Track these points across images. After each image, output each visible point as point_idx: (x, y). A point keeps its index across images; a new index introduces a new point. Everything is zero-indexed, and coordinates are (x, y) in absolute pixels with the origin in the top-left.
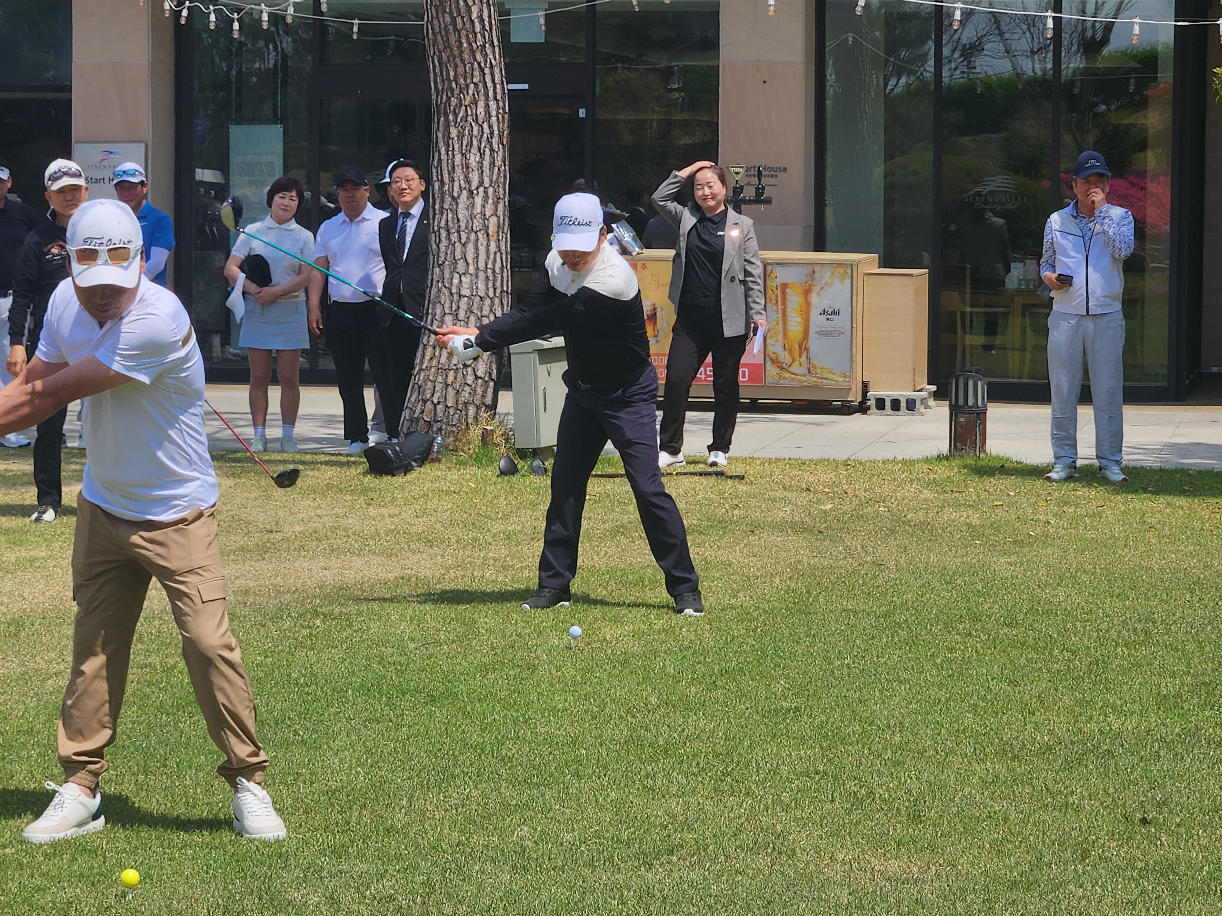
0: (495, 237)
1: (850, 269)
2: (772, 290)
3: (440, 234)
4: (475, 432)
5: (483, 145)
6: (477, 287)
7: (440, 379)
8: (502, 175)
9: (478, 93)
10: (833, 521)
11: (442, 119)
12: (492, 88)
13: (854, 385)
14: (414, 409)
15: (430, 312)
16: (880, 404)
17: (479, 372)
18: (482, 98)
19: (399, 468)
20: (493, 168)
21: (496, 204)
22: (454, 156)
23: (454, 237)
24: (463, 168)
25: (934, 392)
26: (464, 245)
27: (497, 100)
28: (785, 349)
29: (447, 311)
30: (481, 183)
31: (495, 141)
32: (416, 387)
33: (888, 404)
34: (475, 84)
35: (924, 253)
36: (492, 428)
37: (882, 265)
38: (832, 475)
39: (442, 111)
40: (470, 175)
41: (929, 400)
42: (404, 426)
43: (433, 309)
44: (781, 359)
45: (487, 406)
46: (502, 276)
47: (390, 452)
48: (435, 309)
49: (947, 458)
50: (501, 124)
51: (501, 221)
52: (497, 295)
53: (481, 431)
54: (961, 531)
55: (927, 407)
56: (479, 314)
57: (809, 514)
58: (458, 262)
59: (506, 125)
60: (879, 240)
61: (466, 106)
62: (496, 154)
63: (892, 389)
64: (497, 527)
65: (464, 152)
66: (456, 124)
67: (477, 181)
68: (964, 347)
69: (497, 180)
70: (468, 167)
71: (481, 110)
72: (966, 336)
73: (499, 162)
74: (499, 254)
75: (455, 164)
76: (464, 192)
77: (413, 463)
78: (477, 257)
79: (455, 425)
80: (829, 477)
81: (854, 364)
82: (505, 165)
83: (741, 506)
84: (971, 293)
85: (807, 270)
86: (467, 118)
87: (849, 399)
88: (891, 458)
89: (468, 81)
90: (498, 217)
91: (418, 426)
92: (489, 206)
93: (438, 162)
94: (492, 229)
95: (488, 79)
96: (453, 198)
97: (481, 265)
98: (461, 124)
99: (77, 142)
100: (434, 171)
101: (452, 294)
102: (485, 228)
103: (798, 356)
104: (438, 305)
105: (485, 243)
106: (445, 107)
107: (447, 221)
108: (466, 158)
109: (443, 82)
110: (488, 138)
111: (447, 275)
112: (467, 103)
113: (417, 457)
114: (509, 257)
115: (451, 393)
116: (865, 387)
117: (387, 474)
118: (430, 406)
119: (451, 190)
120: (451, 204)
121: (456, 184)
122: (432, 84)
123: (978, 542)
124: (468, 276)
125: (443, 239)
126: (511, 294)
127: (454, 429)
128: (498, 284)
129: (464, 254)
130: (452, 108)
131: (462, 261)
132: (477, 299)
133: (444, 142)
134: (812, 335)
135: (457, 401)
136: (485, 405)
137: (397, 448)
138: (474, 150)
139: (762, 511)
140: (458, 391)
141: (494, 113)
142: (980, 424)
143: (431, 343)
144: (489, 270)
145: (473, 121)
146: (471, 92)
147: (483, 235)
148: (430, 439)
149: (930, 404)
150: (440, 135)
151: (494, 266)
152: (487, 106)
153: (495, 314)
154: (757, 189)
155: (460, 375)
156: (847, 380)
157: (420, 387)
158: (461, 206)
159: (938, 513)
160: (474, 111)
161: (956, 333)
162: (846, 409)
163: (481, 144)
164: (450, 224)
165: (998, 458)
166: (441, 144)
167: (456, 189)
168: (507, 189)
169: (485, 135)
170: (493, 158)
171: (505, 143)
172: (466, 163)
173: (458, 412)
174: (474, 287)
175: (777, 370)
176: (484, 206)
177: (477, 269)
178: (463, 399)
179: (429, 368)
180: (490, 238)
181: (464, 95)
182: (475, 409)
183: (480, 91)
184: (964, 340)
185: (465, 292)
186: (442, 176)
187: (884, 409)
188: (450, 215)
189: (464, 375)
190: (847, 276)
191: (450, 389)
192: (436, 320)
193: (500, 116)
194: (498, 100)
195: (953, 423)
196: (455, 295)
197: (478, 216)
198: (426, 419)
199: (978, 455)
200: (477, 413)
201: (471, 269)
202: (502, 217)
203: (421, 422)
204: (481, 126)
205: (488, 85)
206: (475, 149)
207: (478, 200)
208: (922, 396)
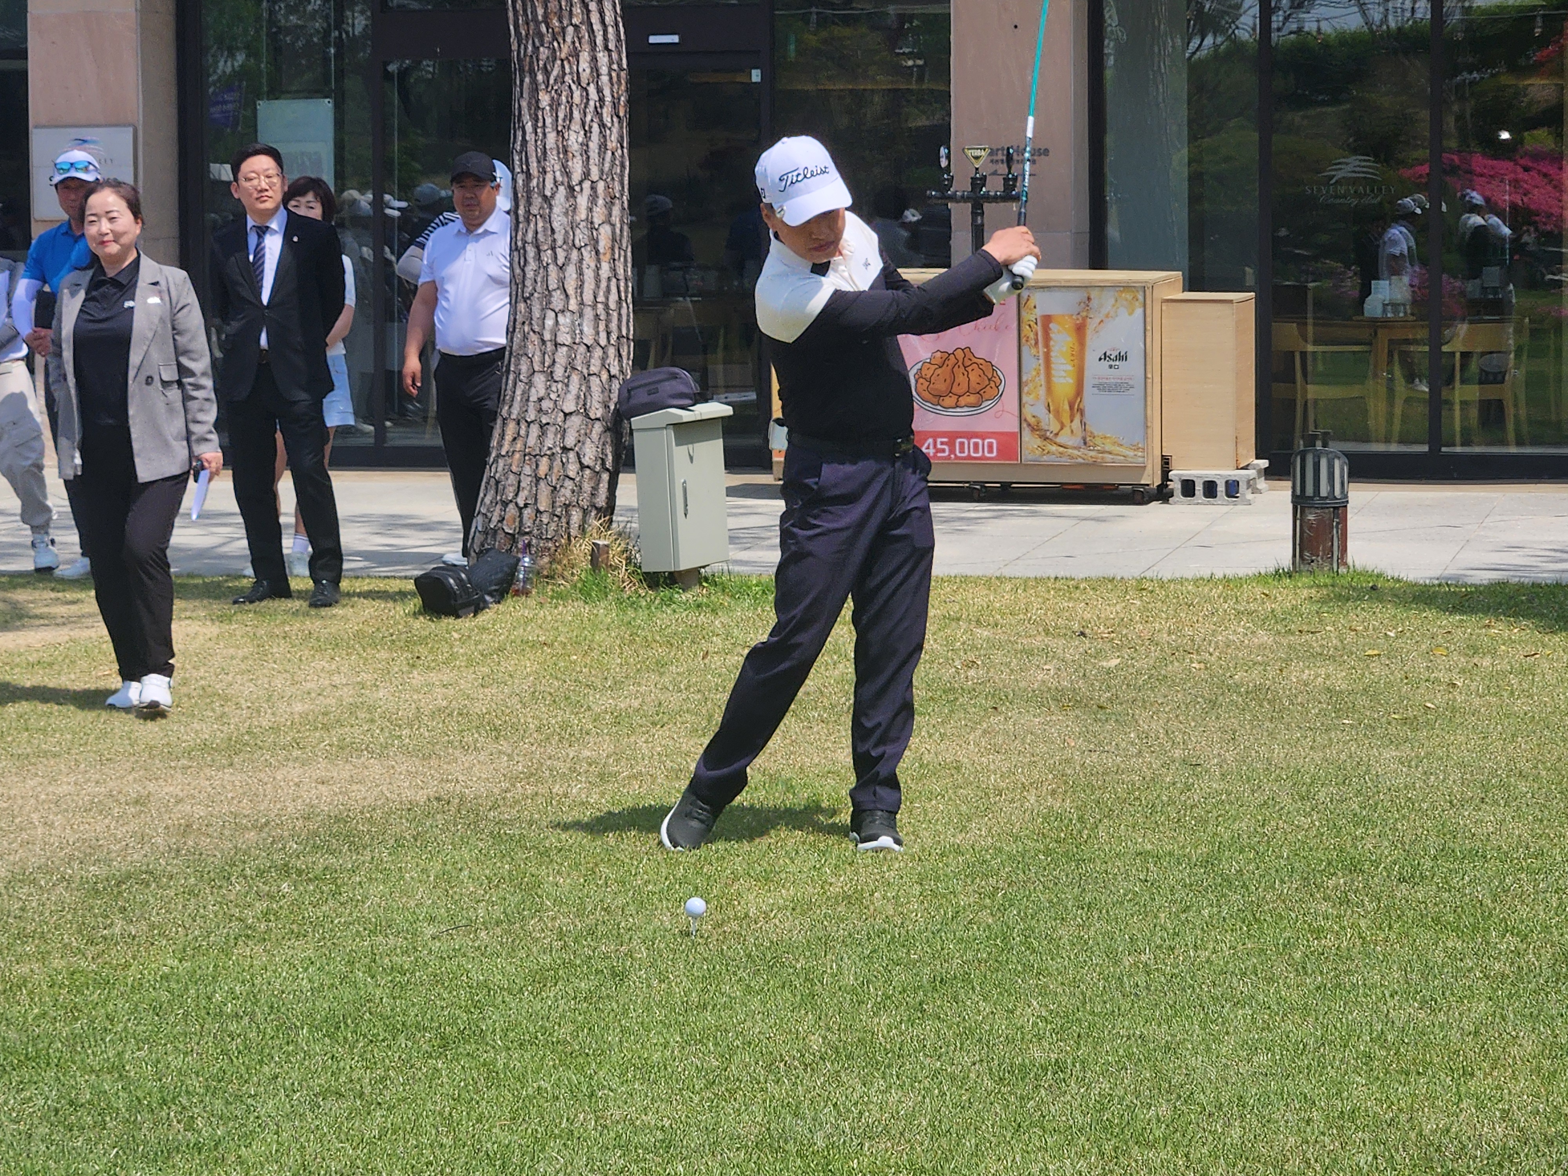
0: (608, 256)
1: (1141, 293)
2: (1030, 326)
3: (525, 251)
4: (581, 549)
5: (589, 118)
6: (581, 332)
7: (527, 470)
8: (617, 162)
9: (580, 39)
10: (1121, 687)
11: (527, 80)
12: (601, 33)
13: (1150, 461)
14: (489, 515)
15: (512, 369)
16: (1188, 488)
17: (587, 458)
18: (586, 47)
19: (465, 606)
20: (605, 153)
21: (609, 205)
22: (544, 134)
23: (547, 256)
24: (559, 153)
25: (1266, 469)
26: (561, 268)
27: (609, 51)
28: (1049, 411)
29: (536, 368)
30: (586, 175)
31: (606, 112)
32: (492, 481)
33: (1199, 488)
34: (576, 27)
35: (1247, 269)
36: (606, 543)
37: (1187, 288)
38: (1118, 607)
39: (527, 68)
40: (570, 163)
41: (1257, 481)
42: (476, 541)
43: (517, 365)
44: (1043, 425)
45: (599, 510)
46: (620, 314)
47: (452, 581)
48: (519, 364)
49: (1290, 575)
50: (616, 86)
51: (618, 231)
52: (612, 342)
53: (590, 548)
54: (1320, 702)
55: (1256, 491)
56: (585, 372)
57: (1084, 675)
58: (554, 293)
59: (623, 88)
60: (1182, 250)
61: (562, 61)
62: (608, 132)
63: (1207, 467)
64: (601, 702)
65: (560, 128)
66: (547, 87)
67: (580, 171)
68: (1306, 402)
69: (611, 170)
70: (566, 151)
71: (584, 64)
72: (1309, 386)
73: (612, 143)
74: (614, 280)
75: (547, 147)
76: (561, 189)
77: (488, 598)
78: (581, 286)
79: (551, 539)
80: (1113, 610)
81: (1149, 431)
82: (622, 147)
83: (979, 663)
84: (1315, 325)
85: (1081, 295)
86: (563, 77)
87: (1142, 482)
88: (1206, 574)
89: (565, 22)
90: (613, 225)
91: (495, 541)
92: (598, 209)
93: (521, 145)
94: (604, 244)
95: (595, 18)
96: (545, 198)
97: (588, 297)
98: (556, 88)
99: (36, 127)
100: (516, 158)
101: (543, 342)
102: (592, 242)
103: (1069, 421)
104: (524, 358)
105: (593, 265)
106: (532, 63)
107: (537, 233)
108: (563, 137)
109: (528, 24)
110: (596, 107)
111: (536, 314)
112: (563, 56)
113: (493, 588)
114: (630, 285)
115: (544, 491)
116: (1166, 463)
117: (448, 614)
118: (513, 511)
119: (541, 186)
120: (541, 208)
121: (549, 178)
122: (512, 27)
123: (1346, 722)
124: (568, 314)
125: (530, 260)
126: (633, 340)
127: (550, 545)
128: (614, 326)
129: (562, 281)
130: (541, 63)
131: (559, 292)
132: (582, 349)
133: (530, 115)
134: (1088, 389)
135: (554, 502)
136: (596, 508)
137: (463, 576)
138: (576, 126)
139: (1012, 670)
140: (555, 488)
141: (604, 70)
142: (1338, 523)
143: (514, 416)
144: (600, 306)
145: (574, 82)
146: (569, 39)
147: (590, 252)
148: (512, 561)
149: (1259, 486)
150: (524, 104)
151: (607, 299)
152: (594, 59)
153: (609, 371)
154: (1006, 180)
155: (557, 463)
156: (1140, 454)
157: (497, 483)
158: (556, 210)
159: (1281, 670)
160: (575, 67)
161: (1294, 382)
162: (1138, 497)
163: (585, 116)
164: (540, 237)
165: (1365, 574)
166: (526, 118)
167: (549, 184)
168: (626, 182)
169: (592, 103)
170: (605, 137)
171: (621, 114)
172: (563, 146)
173: (556, 519)
174: (578, 332)
175: (1039, 442)
176: (591, 210)
177: (582, 303)
178: (563, 499)
179: (510, 454)
180: (601, 257)
181: (559, 43)
182: (581, 514)
183: (583, 37)
184: (1305, 391)
185: (564, 338)
186: (528, 165)
187: (1193, 495)
188: (540, 224)
189: (563, 464)
190: (1137, 304)
191: (542, 484)
192: (521, 381)
193: (614, 74)
194: (611, 51)
195: (1298, 522)
196: (549, 344)
197: (583, 224)
198: (507, 531)
199: (1335, 570)
200: (584, 521)
201: (573, 305)
202: (618, 225)
203: (501, 535)
204: (585, 89)
205: (595, 27)
206: (576, 124)
207: (583, 201)
208: (1248, 475)
